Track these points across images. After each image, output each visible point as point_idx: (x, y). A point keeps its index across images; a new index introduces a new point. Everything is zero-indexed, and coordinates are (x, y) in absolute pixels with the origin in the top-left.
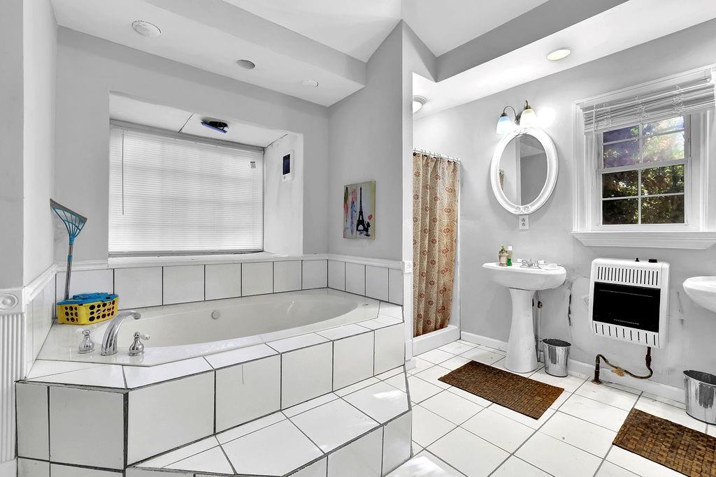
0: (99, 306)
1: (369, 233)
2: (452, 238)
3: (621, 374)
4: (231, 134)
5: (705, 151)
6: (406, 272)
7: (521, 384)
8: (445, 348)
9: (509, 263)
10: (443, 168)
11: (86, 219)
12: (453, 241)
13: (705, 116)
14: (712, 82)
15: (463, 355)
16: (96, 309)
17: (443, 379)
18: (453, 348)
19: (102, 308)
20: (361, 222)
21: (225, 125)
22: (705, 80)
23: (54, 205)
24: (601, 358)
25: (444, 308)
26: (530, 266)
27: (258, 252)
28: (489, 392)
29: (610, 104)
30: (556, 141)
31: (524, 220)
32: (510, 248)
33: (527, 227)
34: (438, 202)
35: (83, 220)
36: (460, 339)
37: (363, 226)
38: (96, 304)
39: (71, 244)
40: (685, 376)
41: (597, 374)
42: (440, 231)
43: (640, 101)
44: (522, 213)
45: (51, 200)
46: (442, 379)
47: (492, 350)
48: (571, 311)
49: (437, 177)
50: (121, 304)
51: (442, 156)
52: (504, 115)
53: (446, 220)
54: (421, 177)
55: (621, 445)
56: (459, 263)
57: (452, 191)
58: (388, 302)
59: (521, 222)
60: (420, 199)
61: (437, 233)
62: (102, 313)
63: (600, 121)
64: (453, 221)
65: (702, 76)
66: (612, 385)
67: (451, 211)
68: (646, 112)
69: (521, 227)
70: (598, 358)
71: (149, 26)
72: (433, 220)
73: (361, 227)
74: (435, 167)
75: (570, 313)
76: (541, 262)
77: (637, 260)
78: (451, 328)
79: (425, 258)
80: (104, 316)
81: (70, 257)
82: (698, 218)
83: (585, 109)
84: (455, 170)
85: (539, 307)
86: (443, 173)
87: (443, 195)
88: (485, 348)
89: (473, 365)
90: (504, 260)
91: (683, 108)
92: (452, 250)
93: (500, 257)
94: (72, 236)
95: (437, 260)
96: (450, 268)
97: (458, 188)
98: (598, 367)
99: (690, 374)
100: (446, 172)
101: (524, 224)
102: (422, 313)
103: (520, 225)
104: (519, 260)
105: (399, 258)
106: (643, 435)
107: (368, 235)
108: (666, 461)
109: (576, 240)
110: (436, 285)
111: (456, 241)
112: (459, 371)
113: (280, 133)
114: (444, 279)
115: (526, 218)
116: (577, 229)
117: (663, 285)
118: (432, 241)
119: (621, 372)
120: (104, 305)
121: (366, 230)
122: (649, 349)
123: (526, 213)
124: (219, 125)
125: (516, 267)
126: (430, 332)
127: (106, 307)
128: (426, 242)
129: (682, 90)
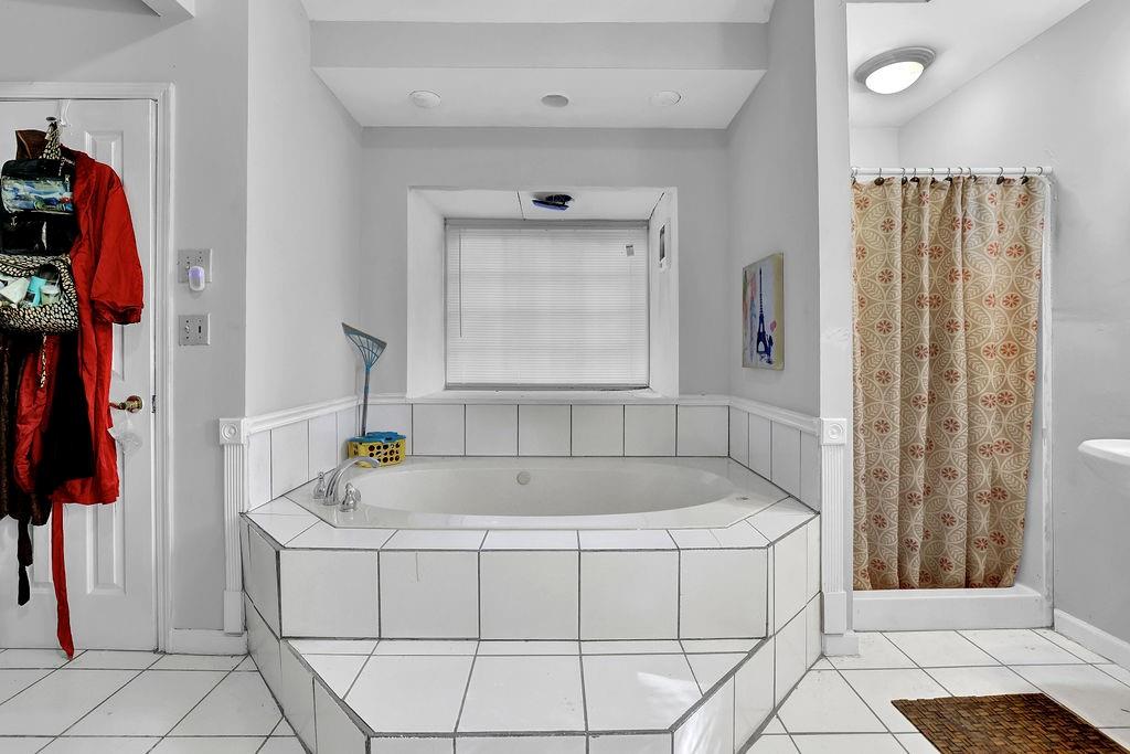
0: (379, 448)
1: (773, 357)
2: (1018, 368)
4: (573, 210)
6: (829, 441)
8: (981, 637)
10: (979, 201)
11: (385, 344)
12: (1024, 376)
15: (1021, 670)
16: (376, 451)
19: (382, 450)
20: (761, 336)
21: (568, 198)
23: (348, 330)
25: (999, 538)
27: (640, 388)
34: (961, 283)
35: (382, 345)
36: (1051, 627)
37: (764, 344)
38: (375, 444)
39: (367, 373)
42: (973, 351)
45: (343, 325)
46: (904, 707)
49: (953, 225)
50: (406, 449)
51: (975, 170)
53: (993, 325)
54: (898, 229)
56: (1047, 433)
58: (800, 502)
60: (897, 281)
61: (962, 357)
62: (383, 457)
64: (1027, 326)
67: (1018, 299)
71: (425, 95)
72: (946, 326)
73: (761, 346)
74: (949, 199)
78: (1018, 593)
79: (919, 415)
80: (385, 460)
81: (366, 388)
84: (1027, 199)
86: (980, 210)
87: (981, 266)
92: (1021, 398)
94: (369, 365)
95: (963, 422)
96: (1019, 439)
97: (1042, 242)
102: (918, 538)
105: (814, 412)
107: (770, 362)
110: (963, 480)
111: (1036, 377)
113: (655, 193)
114: (999, 469)
118: (945, 376)
120: (386, 447)
121: (768, 351)
124: (559, 201)
126: (947, 586)
127: (388, 450)
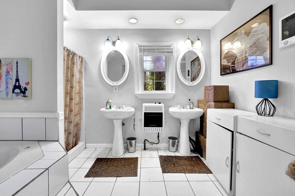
2: (80, 96)
3: (152, 145)
5: (170, 68)
6: (60, 119)
7: (123, 162)
8: (79, 156)
9: (110, 107)
10: (76, 59)
12: (81, 98)
13: (170, 57)
14: (172, 48)
15: (91, 157)
17: (87, 176)
18: (84, 154)
20: (17, 87)
22: (170, 46)
24: (146, 141)
25: (77, 134)
26: (120, 108)
28: (112, 172)
29: (147, 46)
30: (129, 56)
31: (116, 88)
32: (110, 101)
33: (117, 91)
34: (74, 77)
36: (86, 148)
37: (20, 90)
40: (169, 139)
41: (145, 146)
42: (75, 93)
43: (156, 48)
44: (115, 85)
47: (103, 149)
48: (135, 125)
49: (73, 63)
51: (76, 52)
52: (108, 40)
53: (78, 88)
55: (165, 172)
56: (84, 110)
57: (81, 72)
58: (46, 141)
59: (114, 89)
61: (74, 95)
63: (144, 52)
64: (81, 88)
65: (170, 45)
66: (149, 149)
67: (80, 82)
68: (157, 52)
69: (115, 91)
70: (145, 141)
72: (72, 87)
73: (17, 91)
74: (72, 57)
75: (134, 125)
76: (124, 106)
77: (156, 103)
82: (169, 89)
83: (139, 46)
84: (82, 62)
85: (123, 125)
87: (76, 74)
88: (99, 149)
89: (99, 161)
90: (108, 106)
91: (166, 54)
92: (80, 103)
93: (106, 105)
95: (73, 109)
96: (79, 113)
97: (83, 71)
98: (145, 144)
99: (170, 138)
100: (78, 61)
101: (116, 90)
103: (114, 91)
104: (115, 106)
105: (55, 111)
106: (167, 164)
107: (24, 96)
108: (176, 171)
109: (136, 97)
110: (73, 123)
112: (93, 166)
114: (76, 119)
115: (117, 87)
116: (137, 92)
117: (163, 111)
118: (71, 99)
119: (152, 143)
122: (158, 133)
123: (117, 85)
125: (113, 109)
126: (70, 150)
128: (68, 99)
129: (166, 48)
